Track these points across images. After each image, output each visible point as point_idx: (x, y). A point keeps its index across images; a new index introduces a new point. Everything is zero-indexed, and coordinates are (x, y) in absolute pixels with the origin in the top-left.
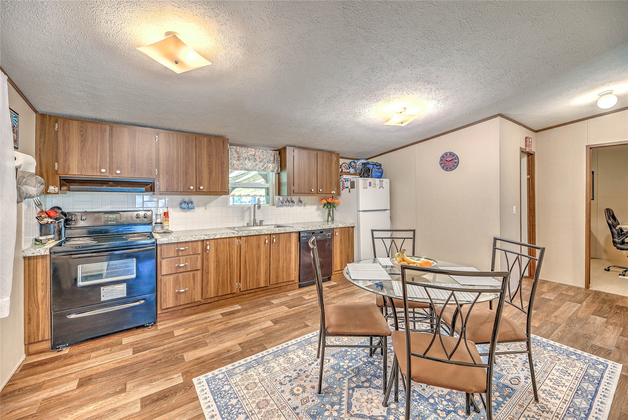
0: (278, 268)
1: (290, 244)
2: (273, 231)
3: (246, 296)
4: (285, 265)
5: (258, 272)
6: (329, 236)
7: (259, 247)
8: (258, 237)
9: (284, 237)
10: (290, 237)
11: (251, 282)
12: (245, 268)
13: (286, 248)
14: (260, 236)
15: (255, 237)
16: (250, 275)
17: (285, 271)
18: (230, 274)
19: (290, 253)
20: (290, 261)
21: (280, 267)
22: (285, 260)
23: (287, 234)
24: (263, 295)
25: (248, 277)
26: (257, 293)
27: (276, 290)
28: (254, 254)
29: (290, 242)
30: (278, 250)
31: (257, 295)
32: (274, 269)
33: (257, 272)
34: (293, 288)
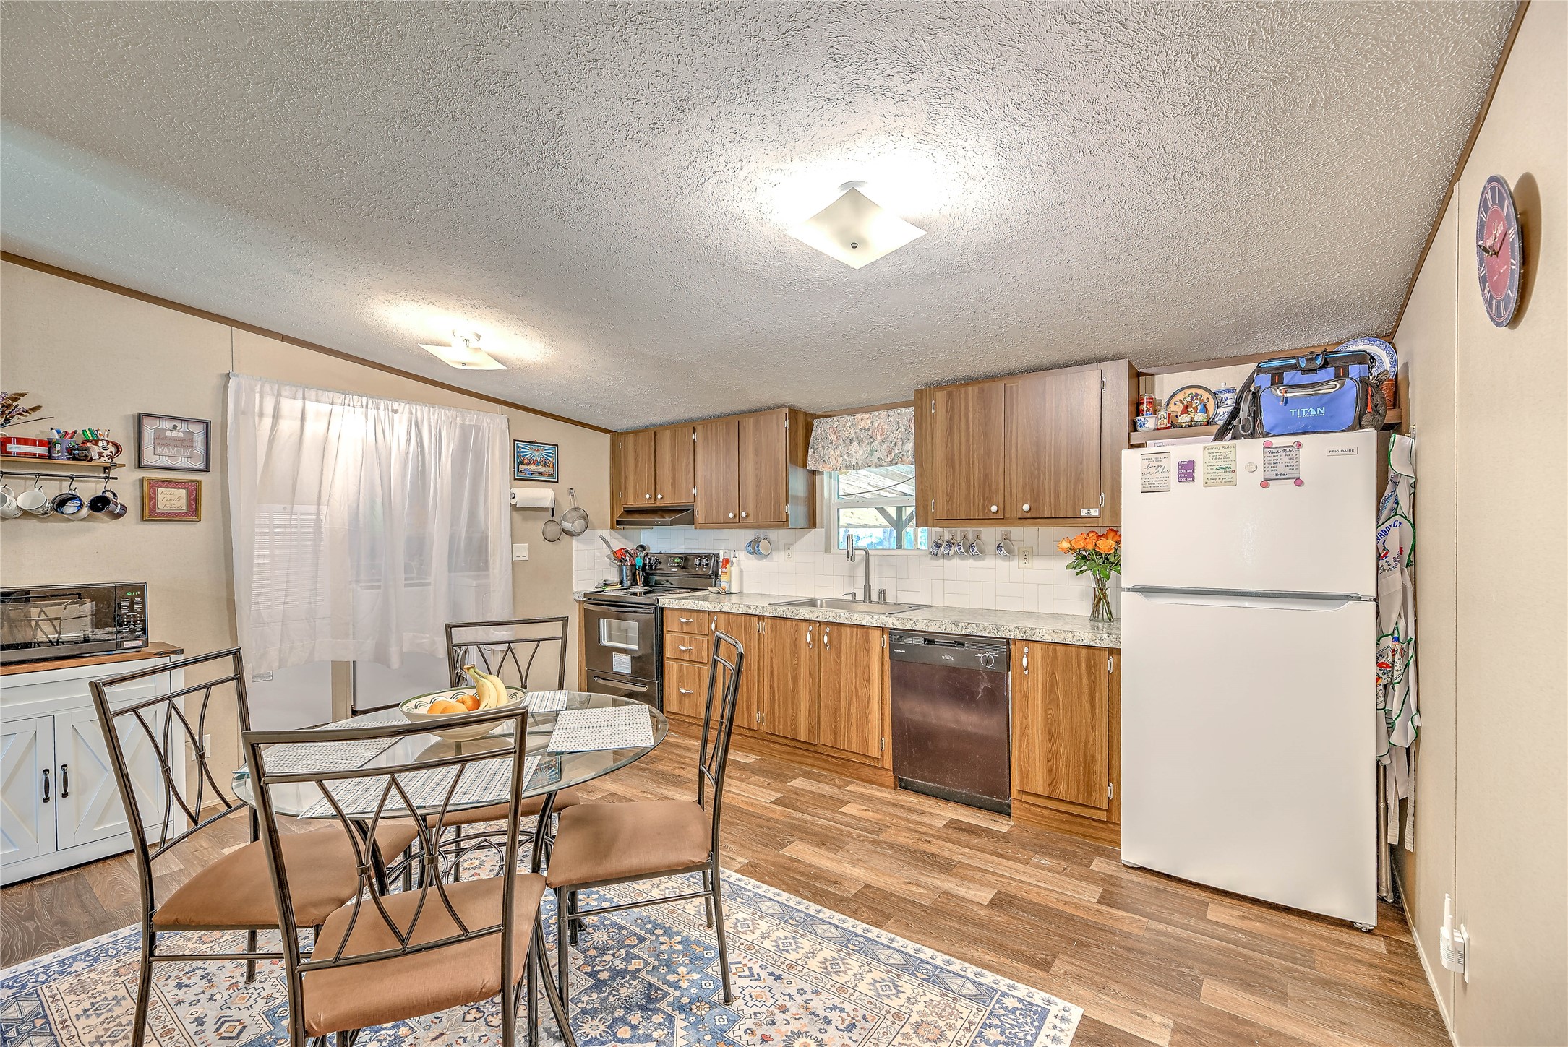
0: (837, 709)
1: (866, 658)
2: (821, 614)
3: (777, 747)
4: (854, 709)
5: (795, 705)
6: (988, 660)
7: (796, 646)
8: (795, 623)
9: (852, 636)
10: (867, 638)
11: (782, 720)
12: (771, 685)
13: (856, 666)
14: (799, 623)
15: (789, 623)
16: (779, 705)
17: (854, 722)
18: (747, 689)
19: (868, 681)
20: (868, 702)
21: (843, 710)
22: (854, 697)
23: (859, 630)
24: (809, 761)
25: (776, 708)
26: (797, 751)
27: (835, 764)
28: (787, 661)
29: (868, 651)
30: (838, 664)
31: (798, 755)
32: (828, 710)
33: (793, 703)
34: (875, 778)
